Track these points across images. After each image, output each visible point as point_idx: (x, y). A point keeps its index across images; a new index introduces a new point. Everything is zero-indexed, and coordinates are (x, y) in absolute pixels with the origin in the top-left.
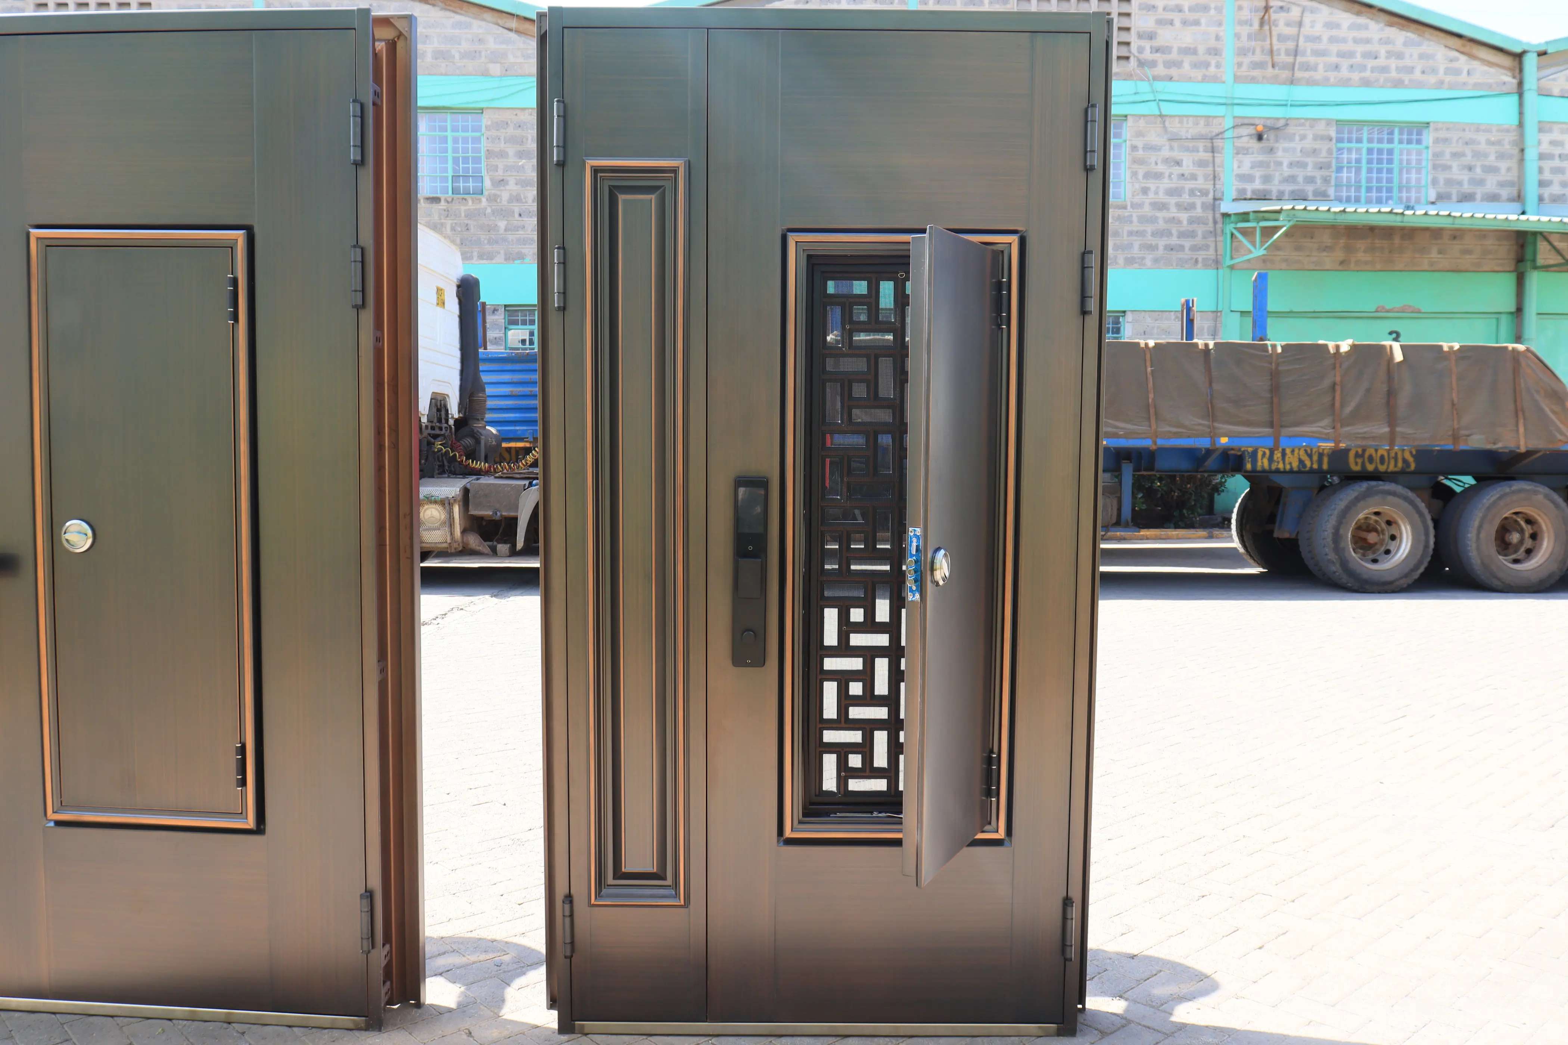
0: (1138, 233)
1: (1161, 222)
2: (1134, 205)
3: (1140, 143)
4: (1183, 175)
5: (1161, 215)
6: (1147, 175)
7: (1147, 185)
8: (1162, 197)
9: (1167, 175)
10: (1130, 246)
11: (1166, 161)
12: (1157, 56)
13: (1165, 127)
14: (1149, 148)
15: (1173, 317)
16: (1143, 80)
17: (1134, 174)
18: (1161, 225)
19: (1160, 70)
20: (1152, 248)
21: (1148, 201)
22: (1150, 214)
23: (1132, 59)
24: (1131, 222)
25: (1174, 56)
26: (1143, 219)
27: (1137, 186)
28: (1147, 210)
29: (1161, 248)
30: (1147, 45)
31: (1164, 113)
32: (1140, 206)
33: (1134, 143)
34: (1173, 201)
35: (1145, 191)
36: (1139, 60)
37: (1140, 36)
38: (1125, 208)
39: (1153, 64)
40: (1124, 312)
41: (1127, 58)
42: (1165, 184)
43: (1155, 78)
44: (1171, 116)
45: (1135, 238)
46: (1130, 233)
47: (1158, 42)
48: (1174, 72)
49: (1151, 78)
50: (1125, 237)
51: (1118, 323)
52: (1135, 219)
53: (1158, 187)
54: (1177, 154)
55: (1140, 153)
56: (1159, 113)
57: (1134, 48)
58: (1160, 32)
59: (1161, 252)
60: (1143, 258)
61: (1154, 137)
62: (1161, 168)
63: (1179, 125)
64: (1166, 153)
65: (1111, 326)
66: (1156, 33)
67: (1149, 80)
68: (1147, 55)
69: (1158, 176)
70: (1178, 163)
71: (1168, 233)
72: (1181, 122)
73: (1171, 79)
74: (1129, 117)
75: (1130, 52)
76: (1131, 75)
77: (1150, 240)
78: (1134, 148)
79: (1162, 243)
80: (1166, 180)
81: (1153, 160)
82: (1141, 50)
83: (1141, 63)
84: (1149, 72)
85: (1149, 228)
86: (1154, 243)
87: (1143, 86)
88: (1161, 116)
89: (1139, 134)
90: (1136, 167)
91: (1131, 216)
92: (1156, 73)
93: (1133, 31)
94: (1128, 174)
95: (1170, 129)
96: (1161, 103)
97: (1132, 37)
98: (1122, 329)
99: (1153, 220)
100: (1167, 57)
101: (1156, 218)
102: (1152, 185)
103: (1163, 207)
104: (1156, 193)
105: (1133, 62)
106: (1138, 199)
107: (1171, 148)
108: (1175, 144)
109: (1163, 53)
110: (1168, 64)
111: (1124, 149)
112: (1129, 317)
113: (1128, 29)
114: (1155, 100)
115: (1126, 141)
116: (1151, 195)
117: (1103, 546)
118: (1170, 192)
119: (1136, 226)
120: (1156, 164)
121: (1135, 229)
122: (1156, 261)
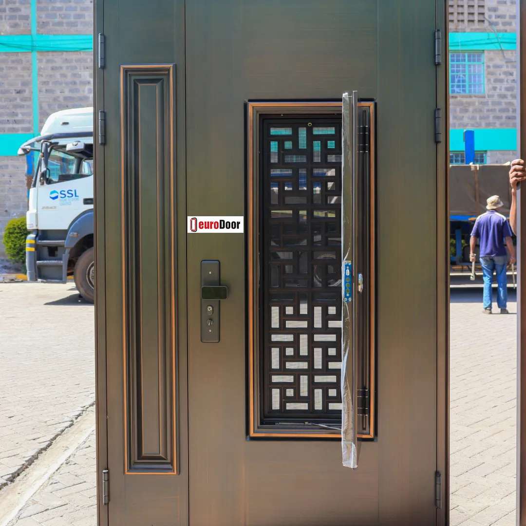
0: (492, 110)
1: (503, 104)
2: (489, 96)
3: (491, 64)
4: (514, 80)
5: (504, 101)
6: (496, 81)
7: (495, 86)
8: (503, 92)
9: (505, 80)
10: (488, 117)
11: (505, 73)
12: (499, 20)
13: (504, 57)
14: (497, 67)
15: (511, 153)
16: (492, 32)
17: (489, 80)
18: (504, 106)
19: (501, 27)
20: (499, 118)
21: (496, 94)
22: (497, 100)
23: (486, 22)
24: (488, 104)
25: (507, 19)
26: (494, 103)
27: (491, 86)
28: (496, 98)
29: (504, 118)
30: (493, 14)
31: (503, 49)
32: (492, 96)
33: (488, 64)
34: (509, 93)
35: (495, 88)
36: (489, 22)
37: (490, 10)
38: (484, 97)
39: (496, 24)
40: (486, 151)
41: (483, 21)
42: (505, 85)
43: (499, 31)
44: (508, 50)
45: (491, 113)
46: (488, 111)
47: (499, 13)
48: (508, 28)
49: (496, 31)
50: (485, 112)
51: (483, 157)
52: (490, 103)
53: (501, 87)
54: (510, 70)
55: (492, 69)
56: (500, 49)
57: (486, 16)
58: (499, 7)
59: (504, 120)
60: (495, 123)
61: (498, 61)
62: (502, 77)
63: (511, 55)
64: (505, 69)
65: (479, 158)
66: (497, 8)
67: (495, 32)
68: (493, 19)
69: (501, 81)
70: (511, 74)
71: (508, 110)
72: (512, 53)
73: (506, 31)
74: (485, 51)
75: (484, 18)
76: (485, 30)
77: (498, 114)
78: (488, 67)
79: (504, 115)
80: (505, 83)
81: (498, 73)
82: (490, 17)
83: (491, 24)
84: (495, 28)
85: (497, 108)
86: (500, 115)
87: (492, 35)
88: (502, 50)
89: (491, 59)
90: (490, 76)
91: (488, 102)
92: (498, 29)
93: (486, 8)
94: (486, 80)
95: (506, 57)
96: (501, 44)
97: (486, 11)
98: (485, 160)
99: (499, 103)
100: (503, 20)
101: (501, 102)
102: (498, 85)
103: (504, 96)
104: (500, 90)
105: (486, 23)
106: (491, 93)
107: (507, 67)
108: (509, 65)
109: (501, 18)
110: (504, 24)
111: (482, 67)
112: (489, 154)
113: (483, 6)
114: (498, 42)
115: (483, 63)
116: (498, 91)
117: (451, 274)
118: (507, 89)
119: (490, 107)
120: (500, 75)
121: (490, 108)
122: (501, 124)
